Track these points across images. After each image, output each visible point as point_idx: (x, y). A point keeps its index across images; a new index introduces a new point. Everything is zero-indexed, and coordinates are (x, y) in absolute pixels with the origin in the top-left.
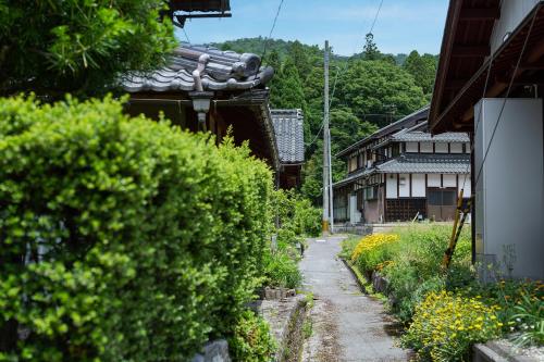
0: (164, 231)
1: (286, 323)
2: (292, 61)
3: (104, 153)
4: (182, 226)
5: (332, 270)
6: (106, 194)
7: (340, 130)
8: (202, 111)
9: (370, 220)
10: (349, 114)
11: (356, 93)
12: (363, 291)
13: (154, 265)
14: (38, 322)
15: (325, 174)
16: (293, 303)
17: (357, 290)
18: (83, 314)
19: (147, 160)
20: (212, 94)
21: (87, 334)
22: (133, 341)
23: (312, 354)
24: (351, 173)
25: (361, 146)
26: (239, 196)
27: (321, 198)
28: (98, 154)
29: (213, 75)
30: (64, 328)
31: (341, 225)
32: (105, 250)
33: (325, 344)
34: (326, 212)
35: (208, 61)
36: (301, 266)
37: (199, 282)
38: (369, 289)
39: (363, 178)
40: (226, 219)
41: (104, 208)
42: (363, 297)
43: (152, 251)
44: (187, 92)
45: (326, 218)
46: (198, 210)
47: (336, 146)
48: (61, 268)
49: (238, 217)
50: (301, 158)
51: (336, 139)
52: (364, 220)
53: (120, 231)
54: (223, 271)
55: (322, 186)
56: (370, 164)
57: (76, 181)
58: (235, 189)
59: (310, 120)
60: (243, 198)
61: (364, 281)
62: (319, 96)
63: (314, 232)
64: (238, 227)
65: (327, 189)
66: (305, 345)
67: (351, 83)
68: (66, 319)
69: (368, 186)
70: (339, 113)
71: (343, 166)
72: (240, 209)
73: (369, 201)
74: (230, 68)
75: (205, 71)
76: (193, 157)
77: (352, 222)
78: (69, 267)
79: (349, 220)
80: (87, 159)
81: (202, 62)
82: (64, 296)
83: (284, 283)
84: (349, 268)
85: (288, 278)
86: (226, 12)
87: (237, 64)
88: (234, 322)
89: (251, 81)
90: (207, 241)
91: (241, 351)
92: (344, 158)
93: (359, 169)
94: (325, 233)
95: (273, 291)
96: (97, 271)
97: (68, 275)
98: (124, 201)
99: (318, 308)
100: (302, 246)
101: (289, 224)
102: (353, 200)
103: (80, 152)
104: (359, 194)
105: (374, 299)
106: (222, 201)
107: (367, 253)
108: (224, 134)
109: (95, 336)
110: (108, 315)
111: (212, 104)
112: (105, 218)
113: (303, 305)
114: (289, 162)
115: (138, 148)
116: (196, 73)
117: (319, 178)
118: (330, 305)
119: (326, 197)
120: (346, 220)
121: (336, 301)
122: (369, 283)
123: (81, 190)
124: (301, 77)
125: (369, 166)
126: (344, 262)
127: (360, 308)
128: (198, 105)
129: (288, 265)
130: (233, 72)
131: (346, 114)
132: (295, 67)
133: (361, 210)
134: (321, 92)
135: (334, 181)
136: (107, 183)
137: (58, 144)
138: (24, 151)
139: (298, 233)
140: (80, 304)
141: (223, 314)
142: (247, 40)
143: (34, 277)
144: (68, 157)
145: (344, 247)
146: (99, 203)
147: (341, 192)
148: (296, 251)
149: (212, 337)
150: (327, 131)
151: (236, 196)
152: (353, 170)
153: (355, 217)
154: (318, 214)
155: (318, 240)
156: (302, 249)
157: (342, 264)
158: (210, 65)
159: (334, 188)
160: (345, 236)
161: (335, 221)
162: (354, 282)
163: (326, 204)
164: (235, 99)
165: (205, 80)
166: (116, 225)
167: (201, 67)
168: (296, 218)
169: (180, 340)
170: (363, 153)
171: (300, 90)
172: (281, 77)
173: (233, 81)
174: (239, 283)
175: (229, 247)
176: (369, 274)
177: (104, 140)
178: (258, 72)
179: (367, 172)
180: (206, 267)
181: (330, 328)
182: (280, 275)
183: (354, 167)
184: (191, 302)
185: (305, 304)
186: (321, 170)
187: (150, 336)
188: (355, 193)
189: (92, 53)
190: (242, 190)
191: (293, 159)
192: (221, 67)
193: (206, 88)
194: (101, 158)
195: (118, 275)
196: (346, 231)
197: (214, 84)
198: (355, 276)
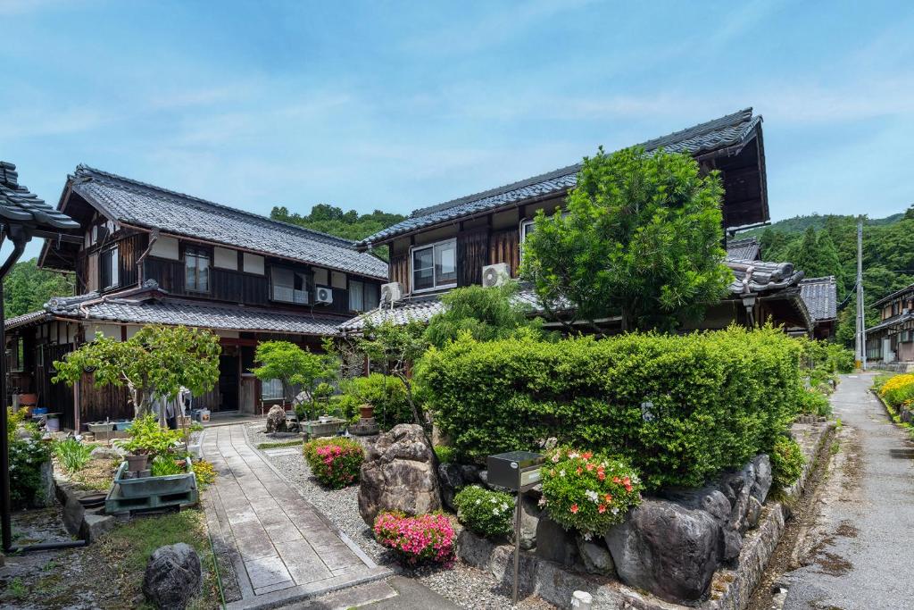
0: (729, 400)
1: (817, 442)
2: (826, 232)
3: (698, 365)
4: (739, 396)
5: (861, 401)
6: (700, 386)
7: (875, 284)
8: (750, 306)
9: (904, 358)
10: (883, 270)
11: (891, 251)
12: (891, 418)
13: (724, 418)
14: (669, 446)
15: (858, 322)
16: (823, 427)
17: (885, 420)
18: (690, 443)
19: (720, 367)
20: (757, 294)
21: (692, 452)
22: (713, 456)
23: (837, 466)
24: (885, 320)
25: (895, 298)
26: (777, 368)
27: (854, 340)
28: (694, 366)
29: (758, 280)
30: (680, 449)
31: (874, 364)
32: (699, 413)
33: (850, 459)
34: (859, 353)
35: (754, 271)
36: (832, 399)
37: (750, 425)
38: (897, 419)
39: (898, 324)
40: (767, 383)
41: (699, 393)
42: (889, 425)
43: (723, 412)
44: (739, 294)
45: (858, 358)
46: (749, 384)
47: (870, 297)
48: (678, 420)
49: (775, 381)
50: (833, 314)
51: (869, 291)
52: (897, 359)
53: (708, 404)
54: (765, 416)
55: (855, 331)
56: (905, 311)
57: (685, 380)
58: (773, 364)
59: (845, 279)
60: (779, 368)
61: (892, 411)
62: (853, 257)
63: (846, 369)
64: (777, 386)
65: (860, 335)
66: (832, 459)
67: (887, 243)
68: (682, 445)
69: (903, 331)
70: (873, 271)
71: (877, 314)
72: (778, 376)
73: (904, 343)
74: (770, 275)
75: (752, 278)
76: (745, 357)
77: (885, 360)
78: (682, 420)
79: (882, 359)
80: (690, 369)
81: (749, 273)
82: (680, 434)
83: (816, 411)
84: (880, 400)
85: (820, 409)
86: (767, 222)
87: (775, 272)
88: (773, 443)
89: (786, 282)
90: (755, 400)
91: (778, 462)
92: (881, 307)
93: (894, 316)
94: (858, 370)
95: (807, 417)
96: (697, 423)
97: (682, 424)
98: (709, 389)
99: (845, 432)
100: (835, 383)
101: (822, 366)
102: (886, 343)
103: (686, 366)
104: (893, 338)
105: (900, 428)
106: (765, 373)
107: (895, 391)
108: (766, 321)
109: (695, 453)
110: (701, 444)
111: (756, 301)
112: (699, 398)
113: (832, 429)
114: (823, 319)
115: (715, 362)
116: (745, 281)
117: (853, 324)
118: (856, 430)
119: (858, 342)
120: (880, 359)
121: (864, 427)
122: (896, 415)
123: (687, 384)
124: (835, 244)
125: (905, 313)
126: (875, 394)
127: (885, 434)
128: (746, 302)
129: (821, 398)
130: (772, 277)
131: (880, 270)
132: (829, 237)
133: (894, 350)
134: (855, 254)
135: (867, 327)
136: (700, 381)
137: (675, 362)
138: (659, 366)
139: (831, 372)
140: (687, 438)
141: (766, 439)
142: (785, 221)
143: (665, 424)
144: (680, 369)
145: (875, 382)
146: (696, 390)
147: (874, 337)
148: (828, 386)
149: (758, 453)
150: (860, 288)
151: (774, 369)
152: (887, 317)
153: (888, 356)
154: (850, 355)
155: (850, 376)
156: (835, 384)
157: (873, 396)
158: (755, 273)
159: (867, 334)
160: (878, 373)
161: (868, 360)
162: (883, 412)
163: (859, 348)
164: (774, 296)
165: (751, 285)
166: (705, 402)
167: (748, 276)
168: (828, 360)
169: (739, 455)
170: (898, 303)
171: (835, 255)
172: (817, 247)
173: (772, 283)
174: (777, 421)
175: (770, 400)
176: (898, 407)
177: (698, 359)
178: (792, 275)
179: (902, 319)
180: (754, 415)
181: (855, 448)
182: (813, 407)
183: (888, 315)
184: (745, 435)
185: (834, 428)
186: (855, 318)
187: (722, 454)
188: (889, 337)
189: (683, 297)
190: (778, 363)
191: (826, 316)
192: (763, 274)
193: (752, 291)
194: (697, 368)
195: (706, 425)
196: (879, 368)
197: (758, 287)
198: (885, 406)
